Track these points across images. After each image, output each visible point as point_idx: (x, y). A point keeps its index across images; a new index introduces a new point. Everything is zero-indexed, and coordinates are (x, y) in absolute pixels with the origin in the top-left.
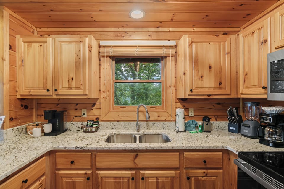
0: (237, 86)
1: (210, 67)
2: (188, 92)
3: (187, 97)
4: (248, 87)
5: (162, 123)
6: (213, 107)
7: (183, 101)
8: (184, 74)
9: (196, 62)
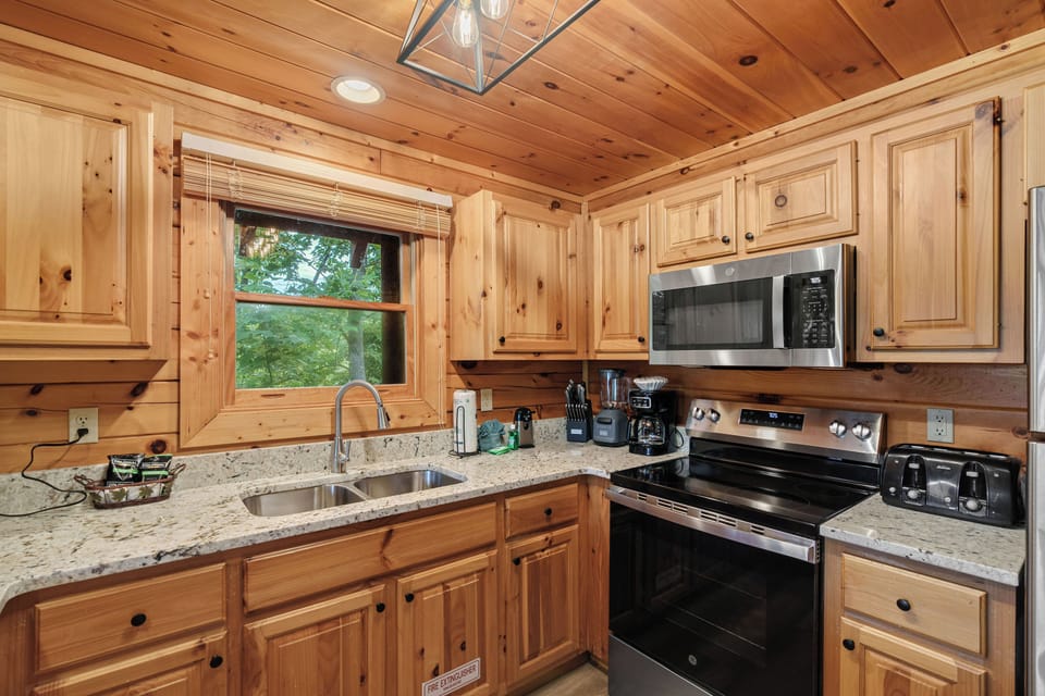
0: (586, 334)
1: (540, 285)
2: (496, 346)
3: (492, 357)
4: (611, 337)
5: (411, 436)
6: (533, 384)
7: (470, 371)
8: (485, 294)
9: (511, 267)
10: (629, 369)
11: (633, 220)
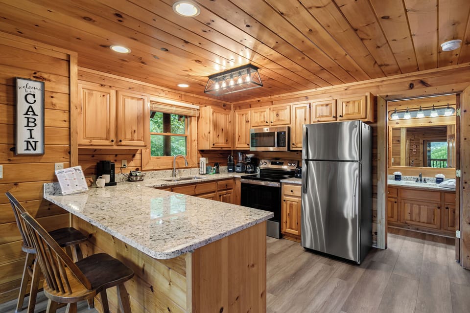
0: (234, 143)
1: (222, 130)
2: (212, 146)
3: (211, 149)
4: (240, 144)
5: (189, 169)
6: (218, 157)
7: (203, 152)
8: (209, 133)
9: (216, 125)
10: (245, 152)
11: (246, 114)
